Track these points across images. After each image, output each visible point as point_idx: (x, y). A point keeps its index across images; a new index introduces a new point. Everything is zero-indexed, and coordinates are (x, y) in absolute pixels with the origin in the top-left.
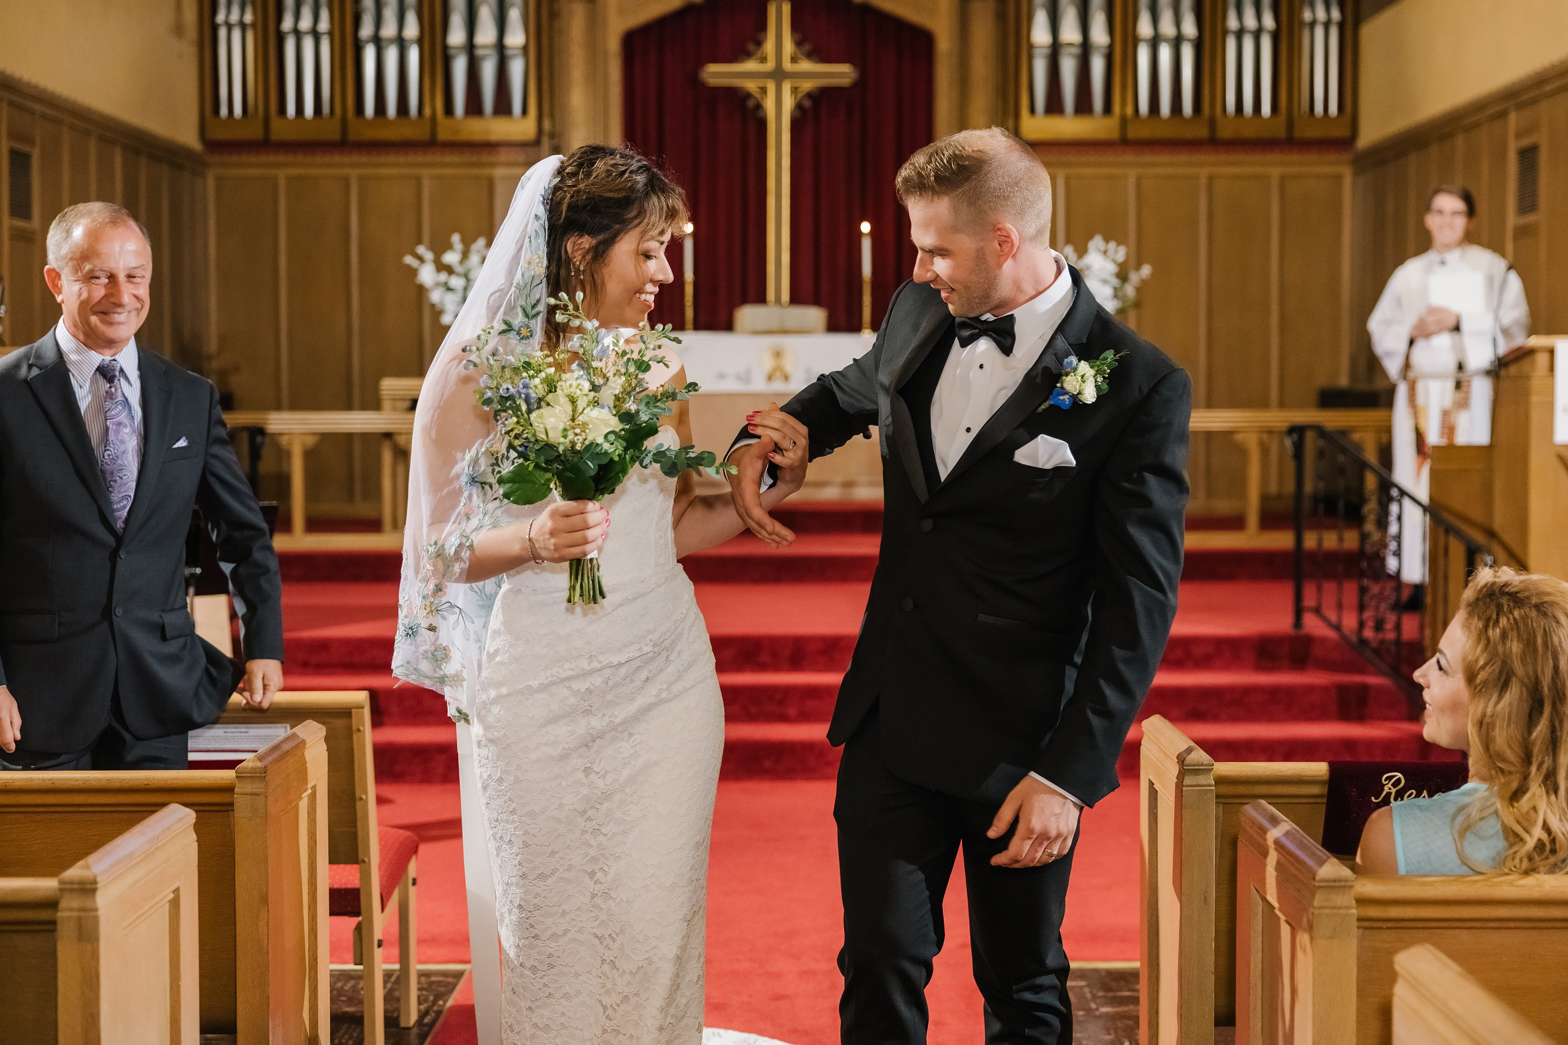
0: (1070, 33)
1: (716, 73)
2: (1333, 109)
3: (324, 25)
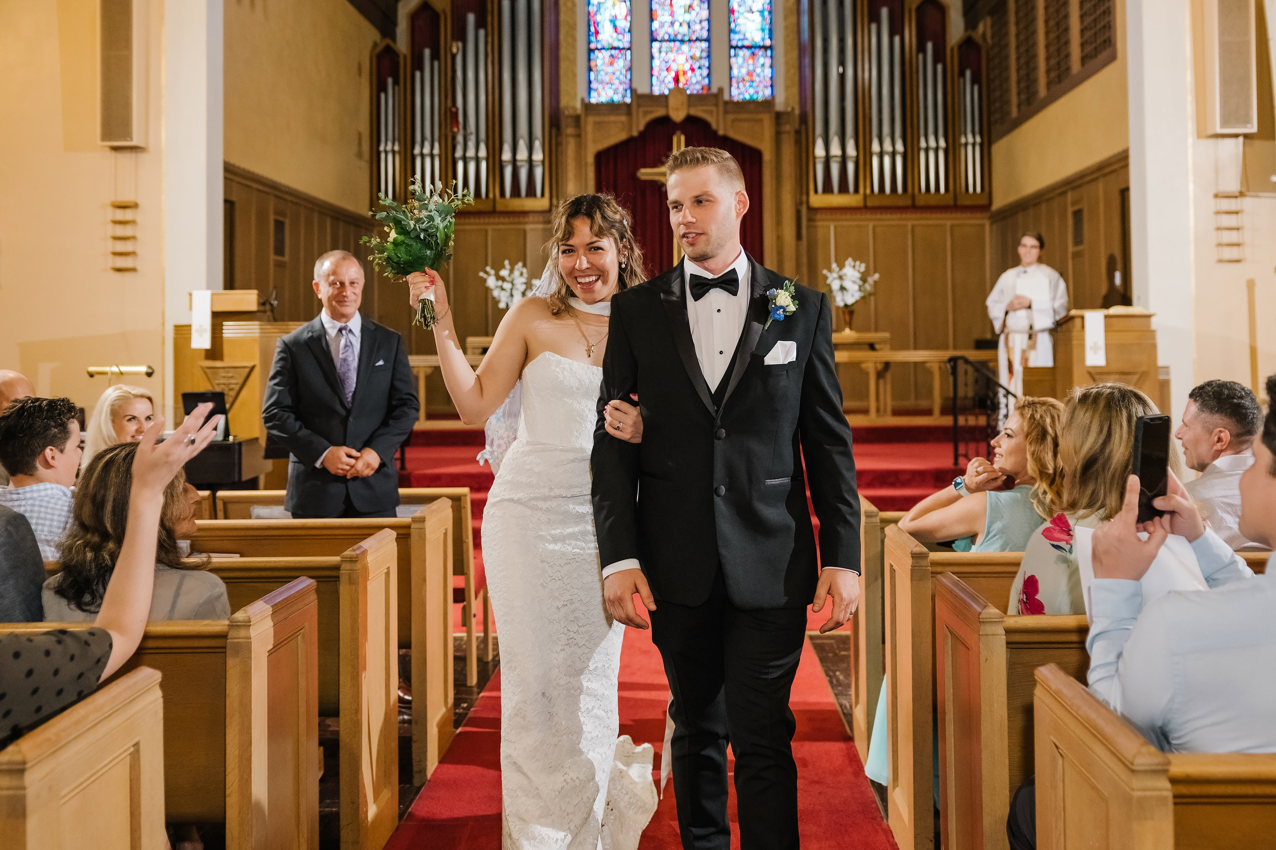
0: (835, 150)
1: (646, 173)
2: (978, 189)
3: (436, 151)
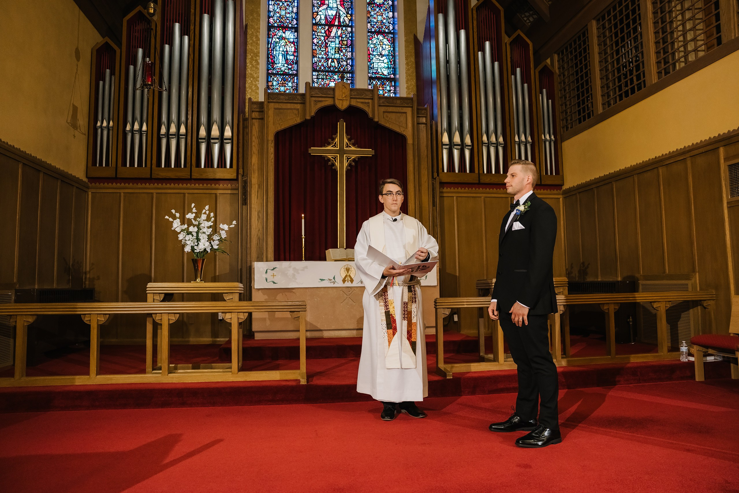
0: (456, 140)
2: (554, 173)
3: (144, 129)
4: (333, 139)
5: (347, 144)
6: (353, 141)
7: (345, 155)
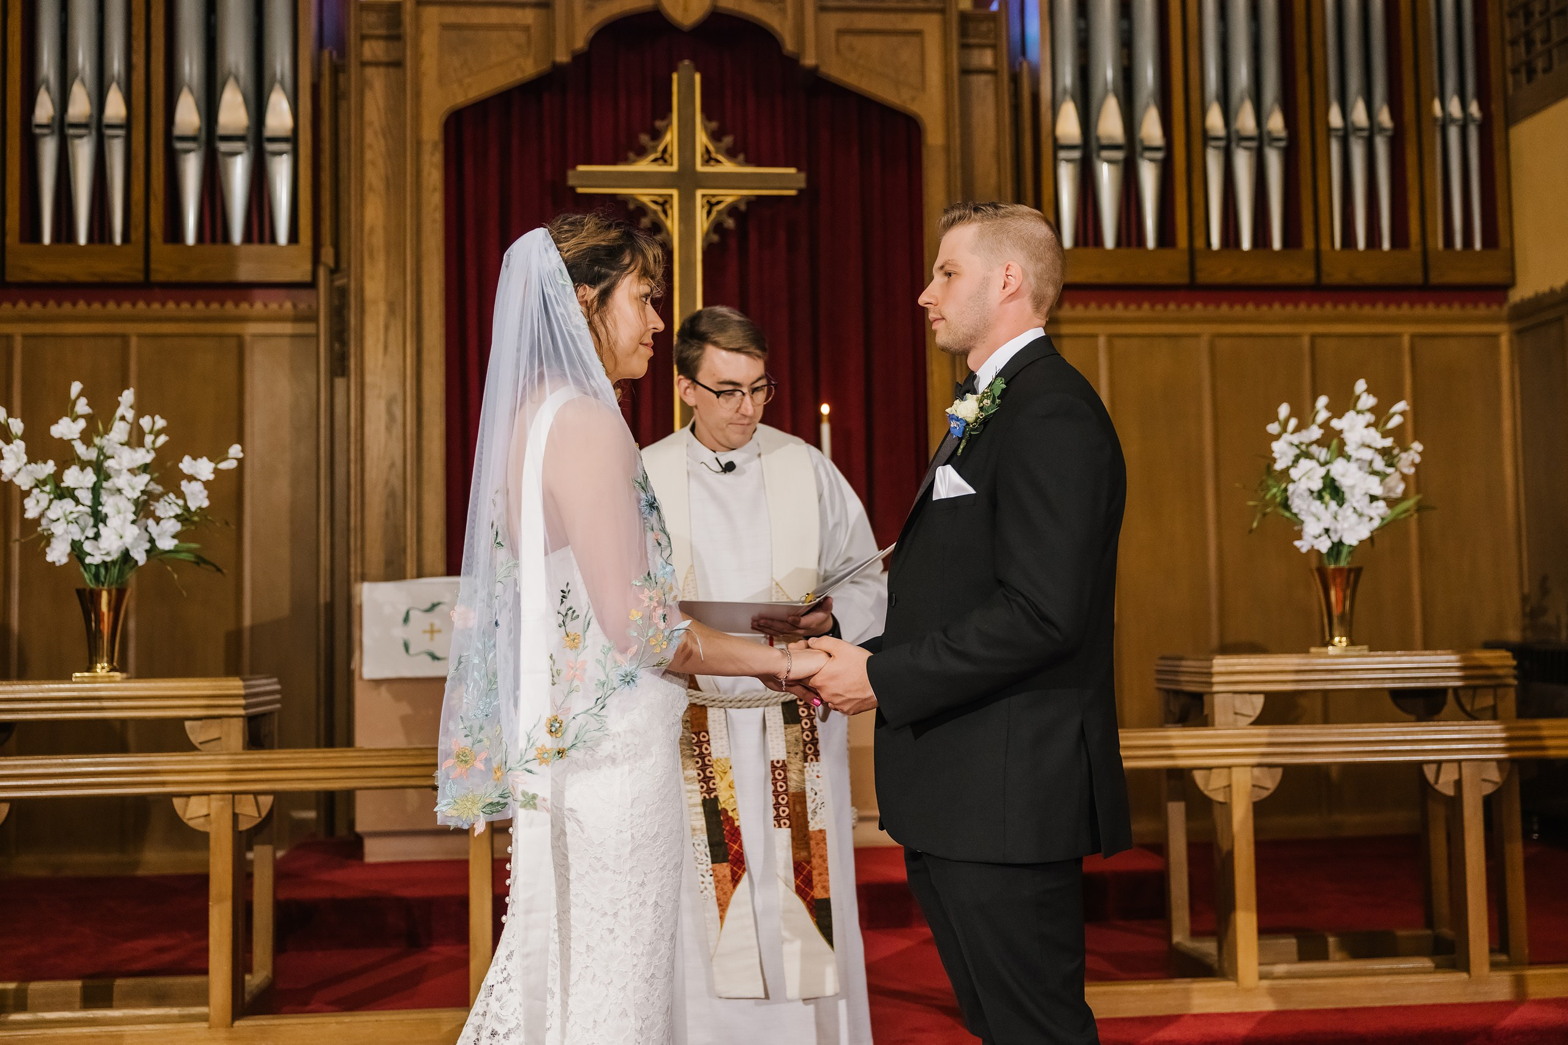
0: (1109, 129)
1: (589, 177)
4: (657, 135)
5: (708, 151)
6: (728, 140)
7: (699, 193)
